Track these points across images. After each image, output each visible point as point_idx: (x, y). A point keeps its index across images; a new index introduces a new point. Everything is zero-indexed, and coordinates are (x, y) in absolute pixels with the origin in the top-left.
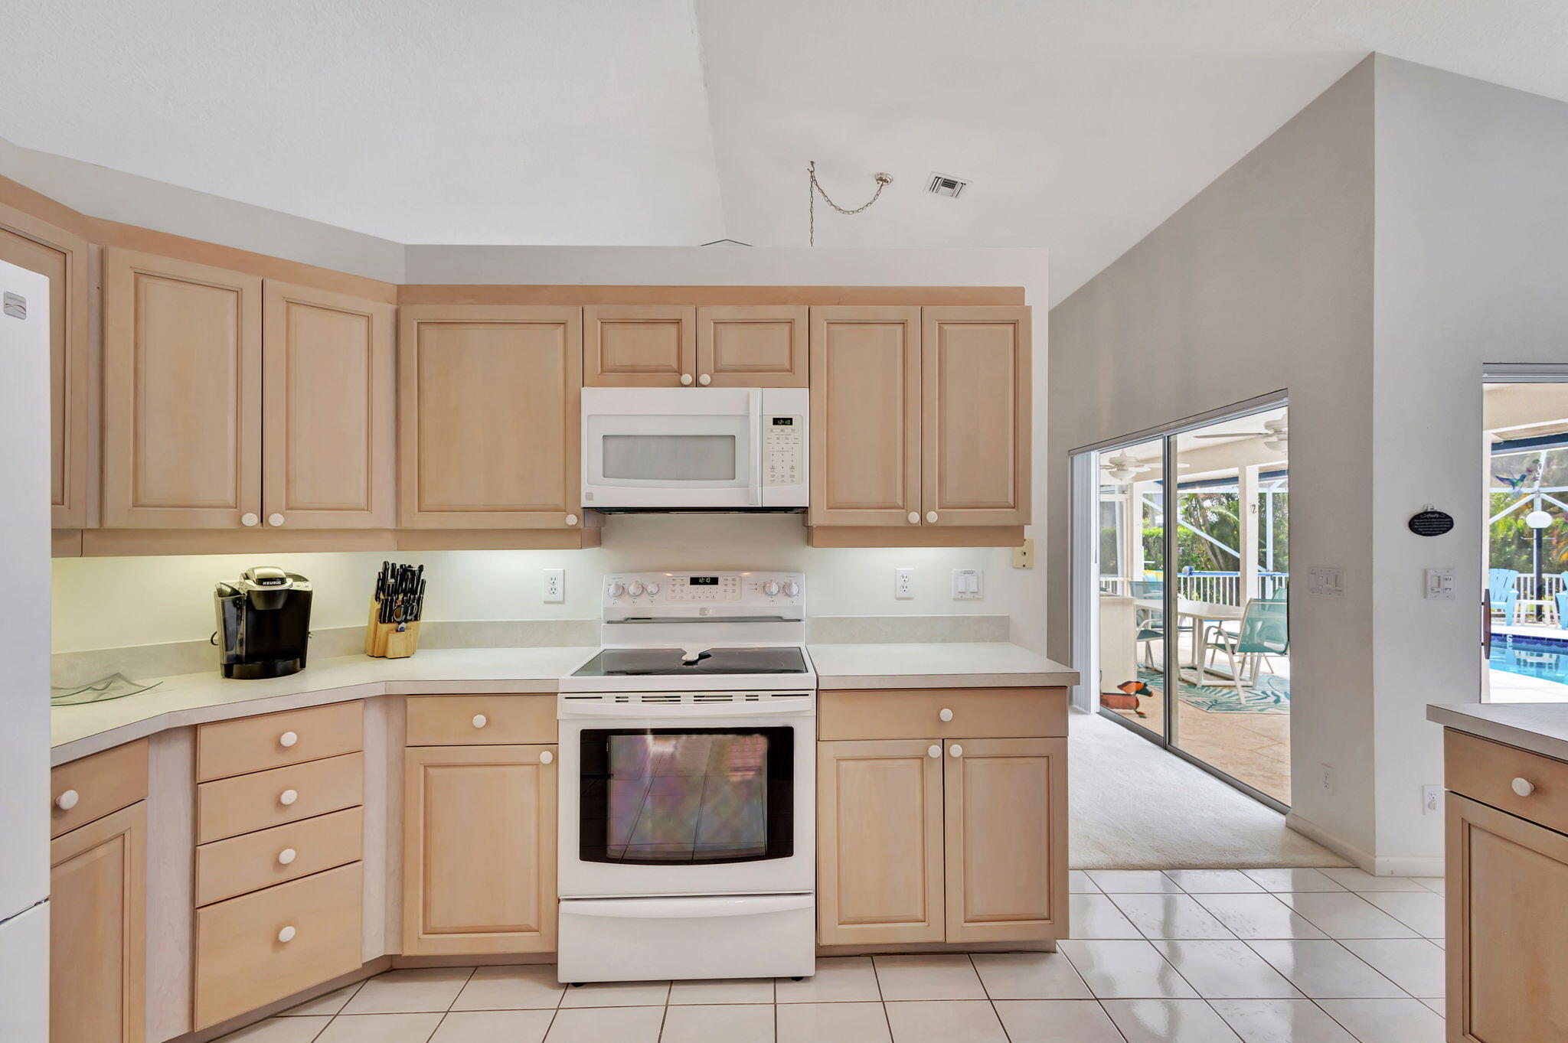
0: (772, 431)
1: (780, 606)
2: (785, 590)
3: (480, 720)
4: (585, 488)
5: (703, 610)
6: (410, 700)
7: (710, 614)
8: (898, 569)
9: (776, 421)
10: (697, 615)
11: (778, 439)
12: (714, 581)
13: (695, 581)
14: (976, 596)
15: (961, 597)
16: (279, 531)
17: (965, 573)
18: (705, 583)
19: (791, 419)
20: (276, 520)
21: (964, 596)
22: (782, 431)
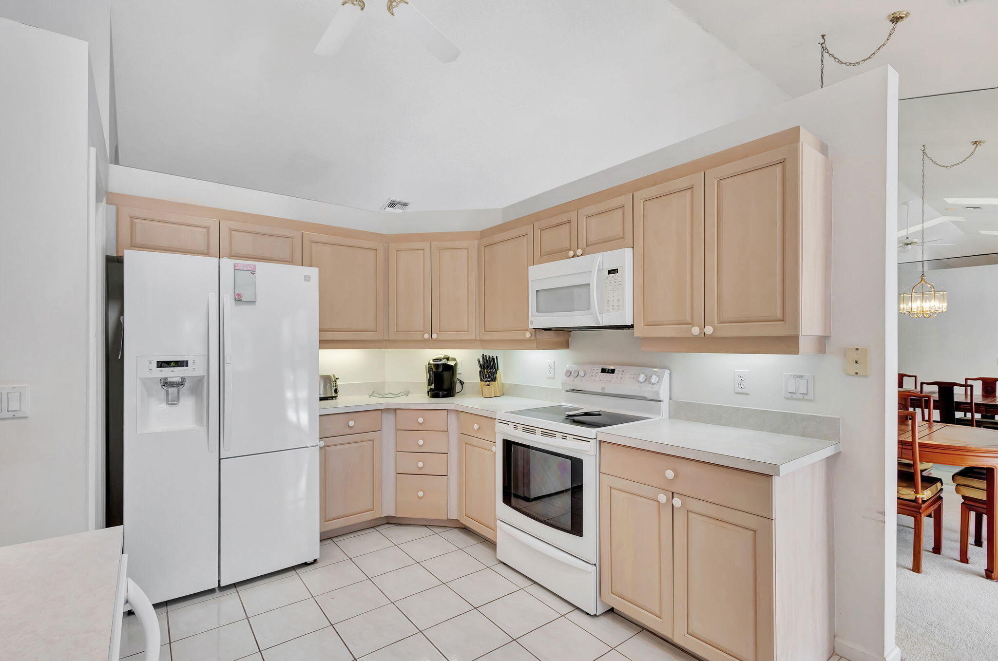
0: (607, 278)
1: (646, 391)
2: (648, 379)
3: (476, 427)
4: (531, 318)
5: (603, 388)
6: (461, 413)
7: (607, 391)
8: (736, 370)
9: (610, 272)
10: (600, 391)
11: (611, 283)
12: (613, 371)
13: (603, 371)
14: (806, 397)
15: (792, 396)
16: (436, 340)
17: (795, 376)
18: (608, 372)
19: (617, 269)
20: (434, 336)
21: (794, 396)
22: (613, 277)
